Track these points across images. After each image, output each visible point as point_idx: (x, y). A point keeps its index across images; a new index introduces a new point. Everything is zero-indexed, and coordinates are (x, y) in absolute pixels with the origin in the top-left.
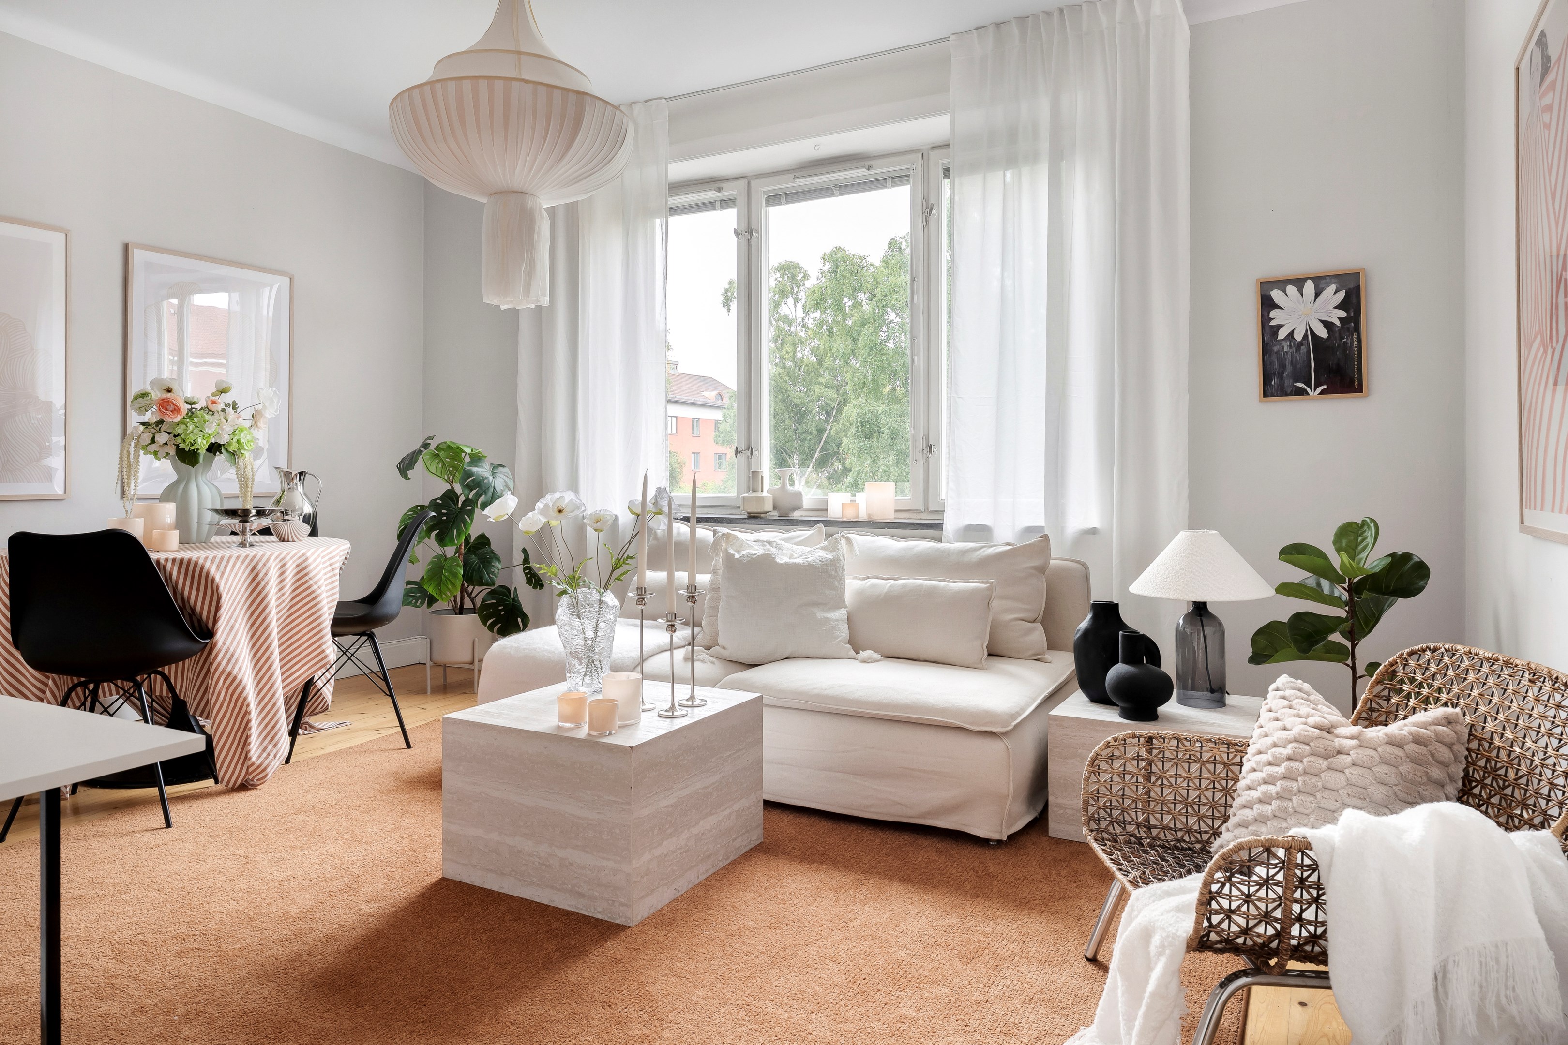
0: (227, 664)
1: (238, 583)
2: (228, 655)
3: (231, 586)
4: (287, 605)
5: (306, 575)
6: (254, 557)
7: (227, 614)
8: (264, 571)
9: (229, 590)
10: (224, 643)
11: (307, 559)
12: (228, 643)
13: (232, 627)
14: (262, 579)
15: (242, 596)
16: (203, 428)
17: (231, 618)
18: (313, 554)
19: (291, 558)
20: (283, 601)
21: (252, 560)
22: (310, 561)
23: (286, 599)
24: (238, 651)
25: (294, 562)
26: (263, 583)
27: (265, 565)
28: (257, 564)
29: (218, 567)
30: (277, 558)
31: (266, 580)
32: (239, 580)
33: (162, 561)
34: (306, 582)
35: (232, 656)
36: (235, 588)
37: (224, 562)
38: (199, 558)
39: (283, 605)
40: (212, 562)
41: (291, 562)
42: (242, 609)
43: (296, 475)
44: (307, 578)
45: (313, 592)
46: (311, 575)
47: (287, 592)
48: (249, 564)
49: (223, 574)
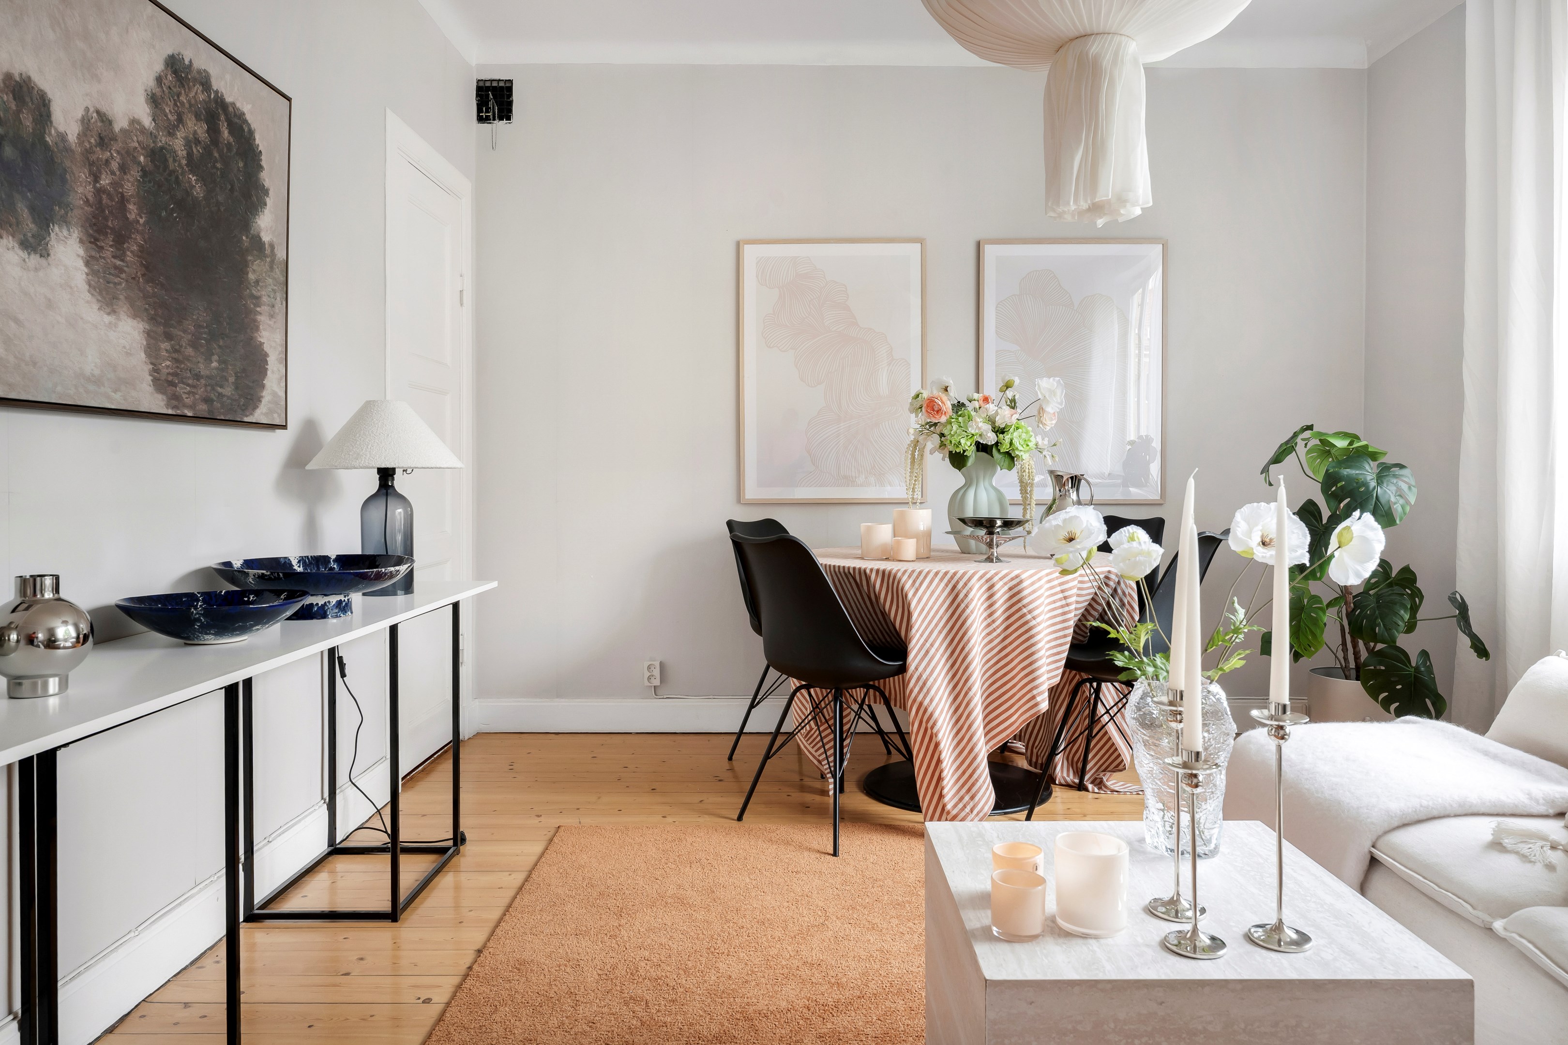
0: (919, 693)
1: (935, 603)
2: (920, 683)
3: (926, 604)
4: (999, 635)
5: (1019, 601)
6: (955, 574)
7: (921, 636)
8: (964, 591)
9: (923, 609)
10: (916, 669)
11: (1021, 582)
12: (920, 669)
13: (927, 652)
14: (962, 601)
15: (941, 618)
17: (926, 641)
18: (1031, 576)
19: (1001, 579)
20: (994, 630)
21: (952, 578)
22: (1024, 584)
23: (998, 627)
24: (931, 680)
25: (1005, 584)
26: (963, 606)
27: (966, 584)
28: (958, 582)
29: (914, 582)
30: (981, 577)
31: (966, 602)
32: (937, 600)
33: (868, 571)
34: (1020, 609)
35: (924, 684)
36: (931, 608)
37: (921, 578)
38: (899, 570)
39: (995, 634)
40: (909, 577)
41: (1001, 583)
42: (940, 632)
44: (1020, 605)
45: (1027, 622)
46: (1025, 602)
47: (997, 619)
48: (949, 581)
49: (917, 590)
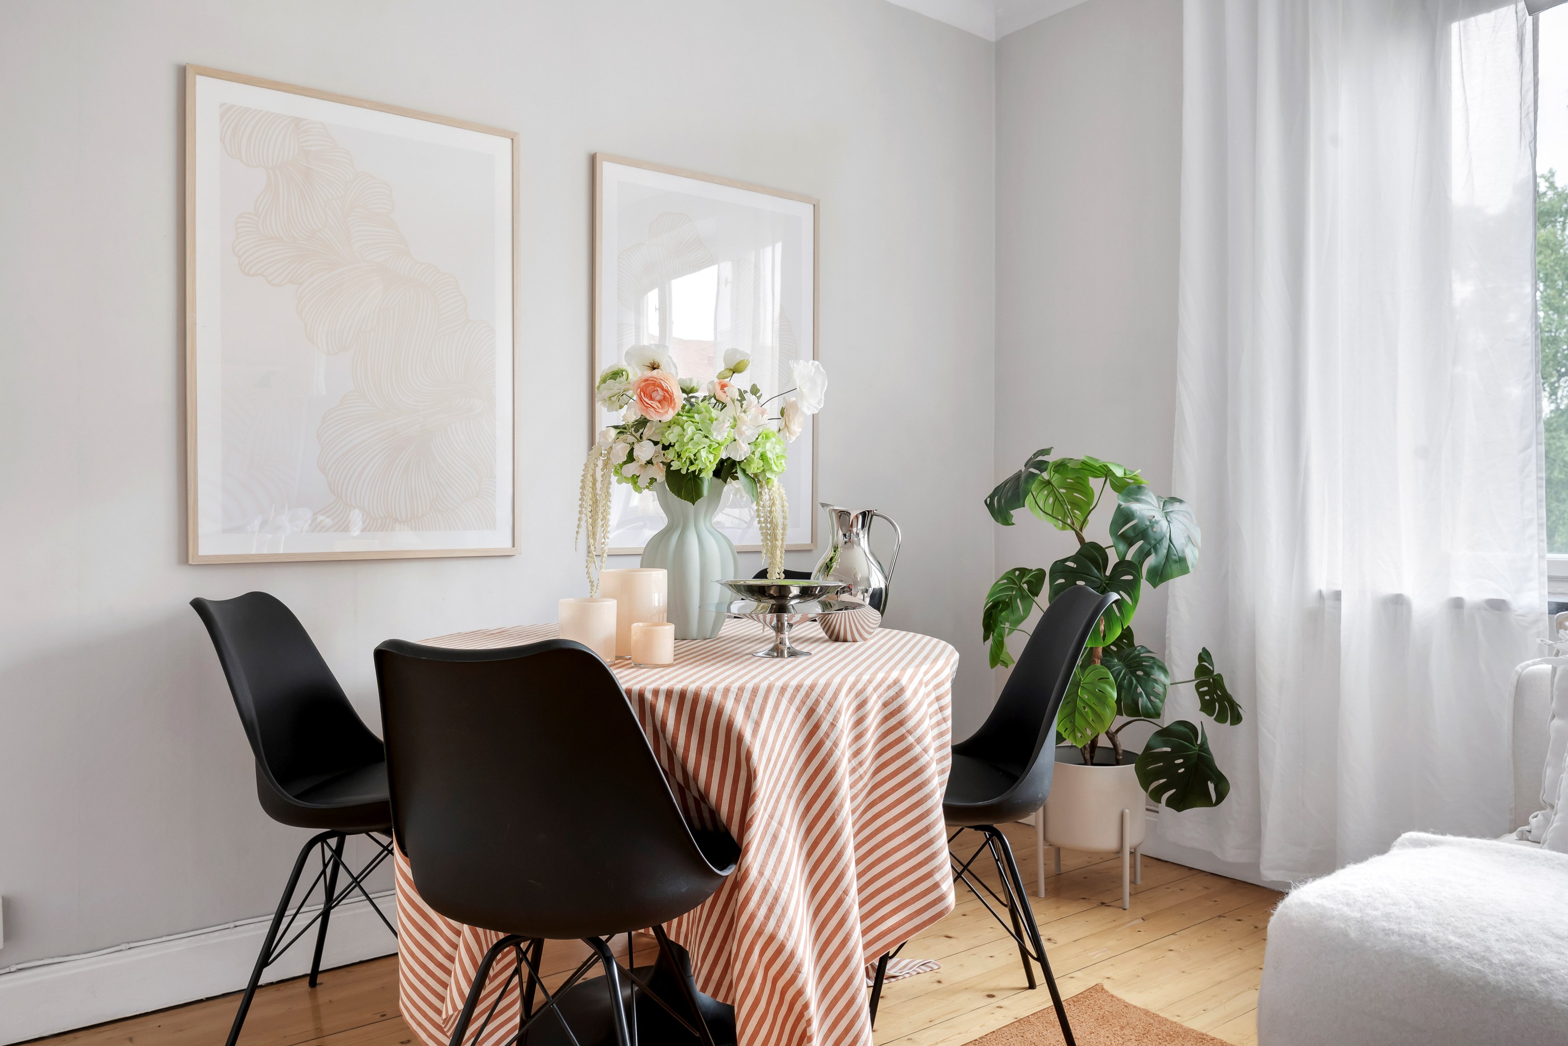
0: (767, 917)
1: (783, 744)
2: (769, 899)
3: (772, 750)
4: (866, 785)
5: (901, 723)
6: (812, 688)
7: (765, 809)
8: (829, 718)
9: (769, 760)
10: (761, 873)
11: (902, 691)
12: (768, 873)
13: (775, 837)
14: (827, 735)
15: (791, 770)
16: (709, 431)
17: (771, 817)
18: (911, 679)
19: (875, 690)
20: (861, 777)
21: (807, 695)
22: (908, 694)
23: (865, 773)
24: (787, 889)
25: (879, 697)
26: (828, 744)
27: (830, 705)
28: (817, 702)
29: (748, 709)
30: (850, 689)
31: (833, 737)
32: (786, 738)
33: (649, 696)
34: (902, 738)
35: (776, 899)
36: (779, 755)
37: (759, 700)
38: (713, 689)
39: (861, 784)
40: (737, 700)
41: (875, 697)
42: (790, 797)
43: (857, 517)
44: (902, 730)
45: (915, 759)
46: (910, 724)
47: (866, 758)
48: (803, 702)
49: (757, 724)
